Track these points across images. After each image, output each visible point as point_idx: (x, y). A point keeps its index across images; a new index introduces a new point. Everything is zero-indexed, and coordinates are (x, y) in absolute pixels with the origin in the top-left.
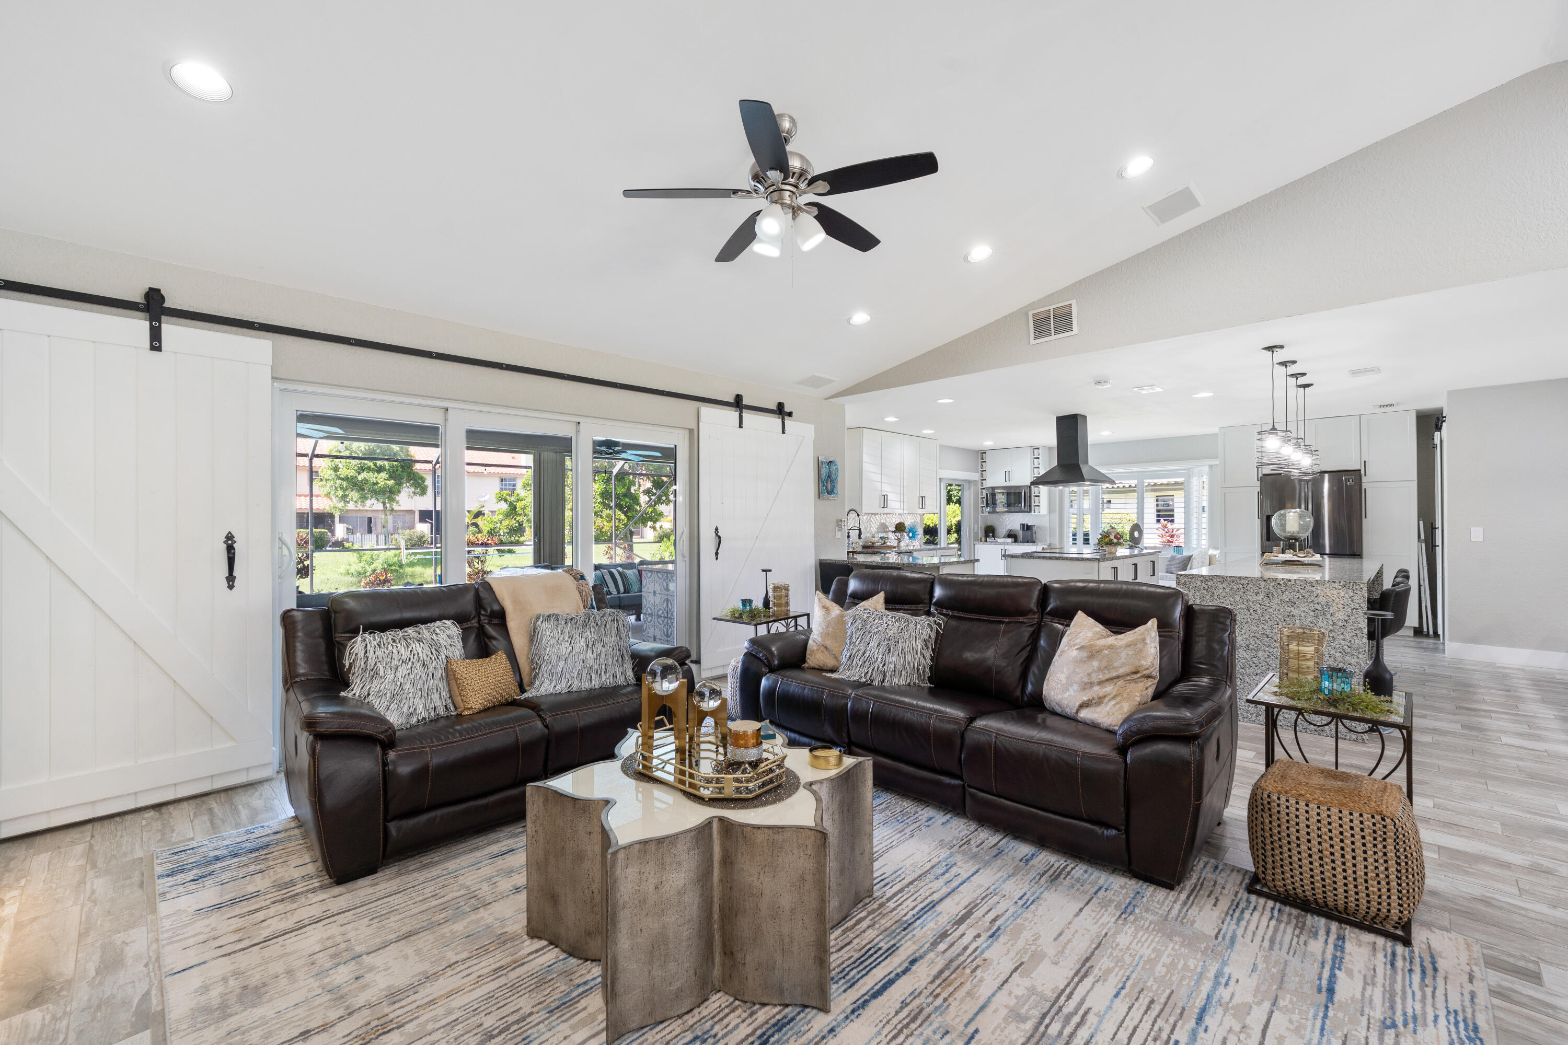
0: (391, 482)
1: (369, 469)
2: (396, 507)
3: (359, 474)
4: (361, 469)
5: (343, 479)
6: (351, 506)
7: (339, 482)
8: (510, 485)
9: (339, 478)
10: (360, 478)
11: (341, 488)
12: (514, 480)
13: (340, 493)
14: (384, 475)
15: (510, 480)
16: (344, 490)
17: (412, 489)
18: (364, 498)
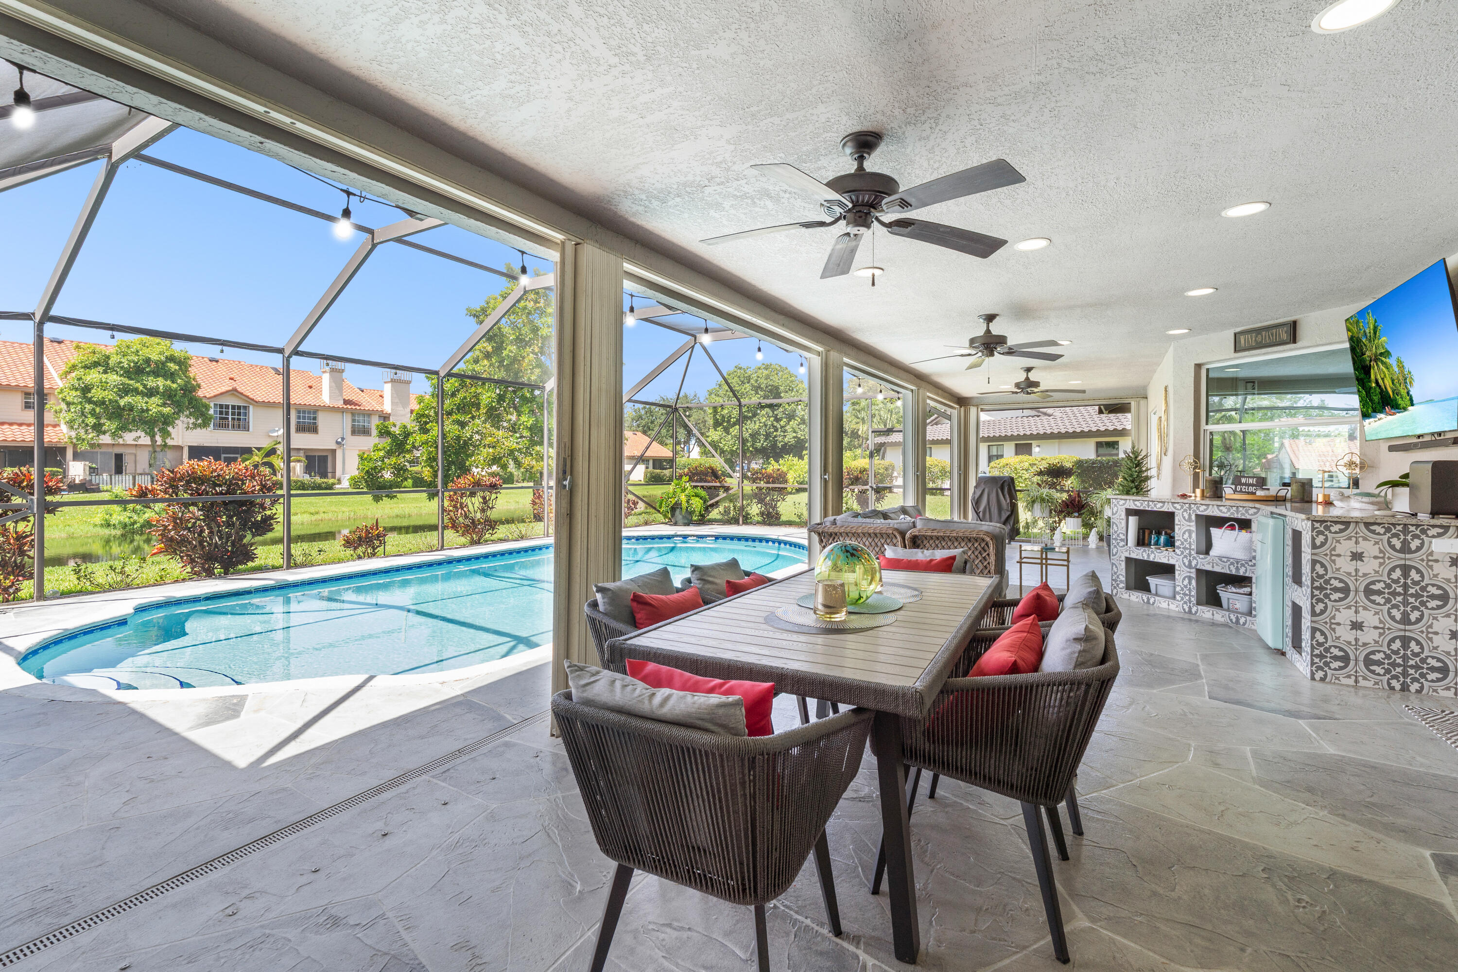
0: (167, 410)
1: (136, 392)
2: (170, 442)
3: (121, 397)
4: (125, 391)
5: (95, 403)
6: (106, 439)
7: (88, 407)
8: (309, 418)
9: (90, 401)
10: (122, 403)
11: (93, 415)
12: (315, 412)
13: (91, 421)
14: (155, 400)
15: (309, 413)
16: (98, 417)
17: (192, 420)
18: (124, 428)
